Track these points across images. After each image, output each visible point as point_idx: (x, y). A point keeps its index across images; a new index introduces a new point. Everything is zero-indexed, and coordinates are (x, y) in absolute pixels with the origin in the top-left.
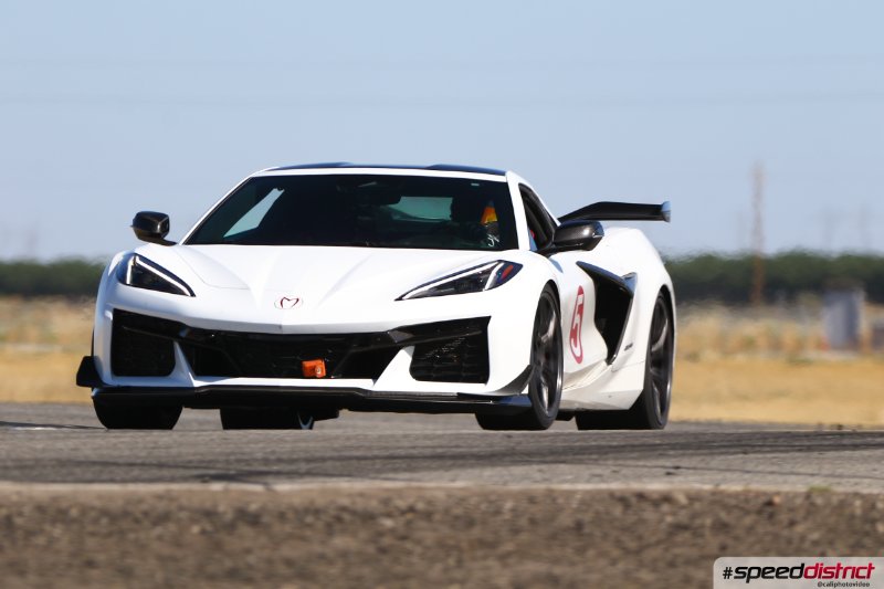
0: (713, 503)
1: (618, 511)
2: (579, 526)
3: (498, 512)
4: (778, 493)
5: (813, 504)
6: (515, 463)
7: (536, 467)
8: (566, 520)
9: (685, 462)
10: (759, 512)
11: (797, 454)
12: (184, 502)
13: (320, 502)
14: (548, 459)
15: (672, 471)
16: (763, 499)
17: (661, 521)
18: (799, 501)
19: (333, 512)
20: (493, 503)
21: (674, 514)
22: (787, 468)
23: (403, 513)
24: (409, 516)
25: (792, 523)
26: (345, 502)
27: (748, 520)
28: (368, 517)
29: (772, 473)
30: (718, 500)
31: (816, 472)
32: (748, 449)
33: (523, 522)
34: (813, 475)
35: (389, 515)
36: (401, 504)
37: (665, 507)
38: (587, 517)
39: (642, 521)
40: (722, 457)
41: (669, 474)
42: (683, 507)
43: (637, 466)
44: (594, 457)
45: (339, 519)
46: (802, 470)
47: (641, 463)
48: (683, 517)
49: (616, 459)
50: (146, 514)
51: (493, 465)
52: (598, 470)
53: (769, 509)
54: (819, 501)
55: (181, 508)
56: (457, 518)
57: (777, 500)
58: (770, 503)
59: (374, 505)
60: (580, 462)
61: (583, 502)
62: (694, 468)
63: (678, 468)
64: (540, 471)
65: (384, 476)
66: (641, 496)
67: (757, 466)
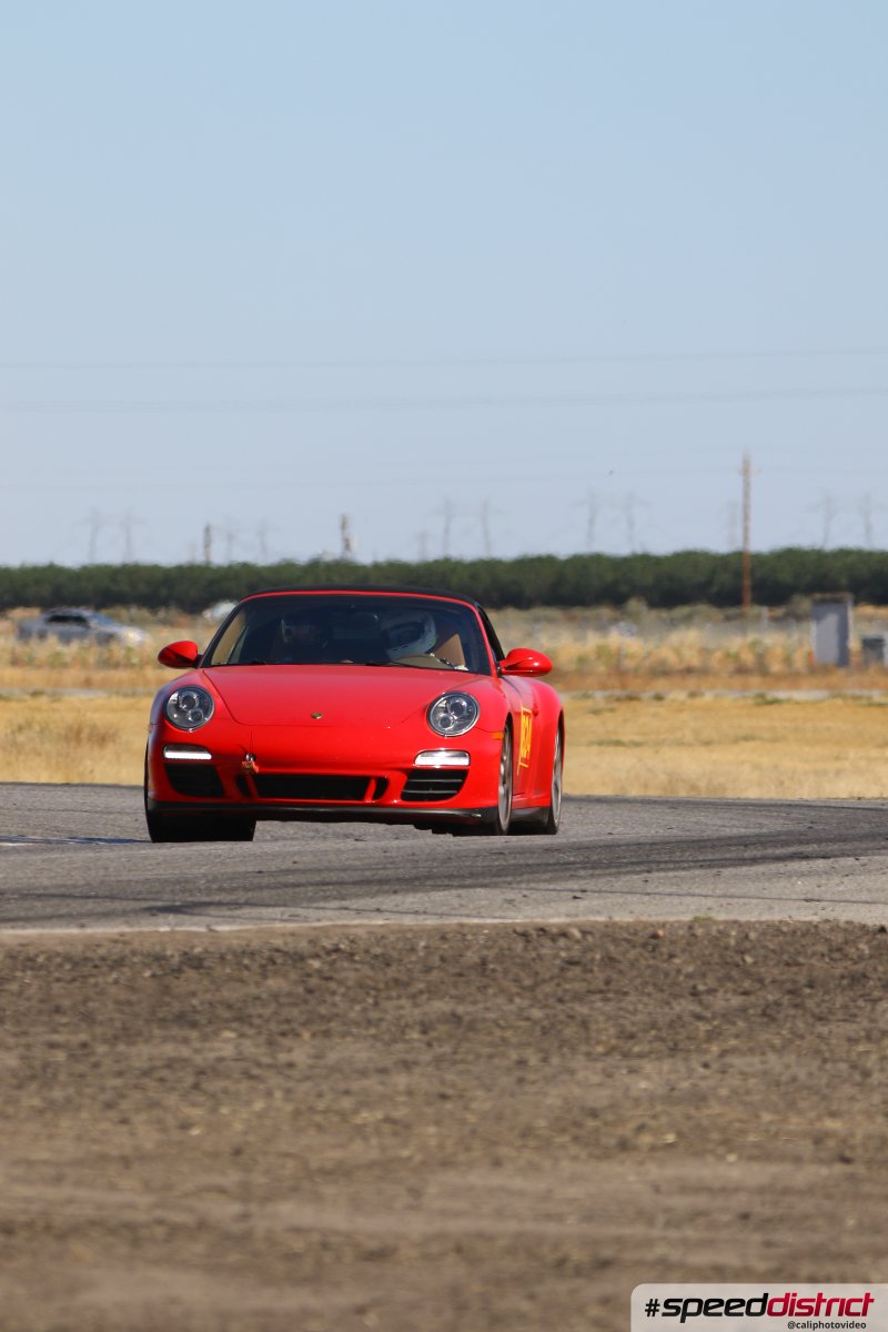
0: (605, 935)
1: (519, 946)
2: (484, 962)
3: (413, 950)
4: (663, 925)
5: (694, 935)
6: (436, 888)
7: (454, 892)
8: (472, 957)
9: (590, 884)
10: (644, 945)
11: (697, 872)
12: (136, 945)
13: (255, 944)
14: (468, 882)
15: (578, 894)
16: (650, 931)
17: (556, 956)
18: (681, 932)
19: (267, 954)
20: (408, 940)
21: (568, 949)
22: (685, 888)
23: (329, 953)
24: (334, 956)
25: (671, 956)
26: (278, 942)
27: (632, 954)
28: (299, 958)
29: (670, 895)
30: (611, 932)
31: (710, 893)
32: (654, 866)
33: (435, 960)
34: (706, 896)
35: (317, 956)
36: (327, 944)
37: (562, 942)
38: (491, 954)
39: (540, 957)
40: (628, 877)
41: (575, 898)
42: (578, 942)
43: (547, 890)
44: (509, 879)
45: (273, 962)
46: (697, 891)
47: (551, 887)
48: (576, 952)
49: (529, 881)
50: (103, 959)
51: (415, 891)
52: (510, 895)
53: (653, 941)
54: (699, 931)
55: (134, 953)
56: (376, 957)
57: (661, 933)
58: (655, 936)
59: (303, 945)
60: (496, 885)
61: (489, 937)
62: (600, 892)
63: (584, 891)
64: (459, 896)
65: (315, 905)
66: (542, 931)
67: (656, 887)
